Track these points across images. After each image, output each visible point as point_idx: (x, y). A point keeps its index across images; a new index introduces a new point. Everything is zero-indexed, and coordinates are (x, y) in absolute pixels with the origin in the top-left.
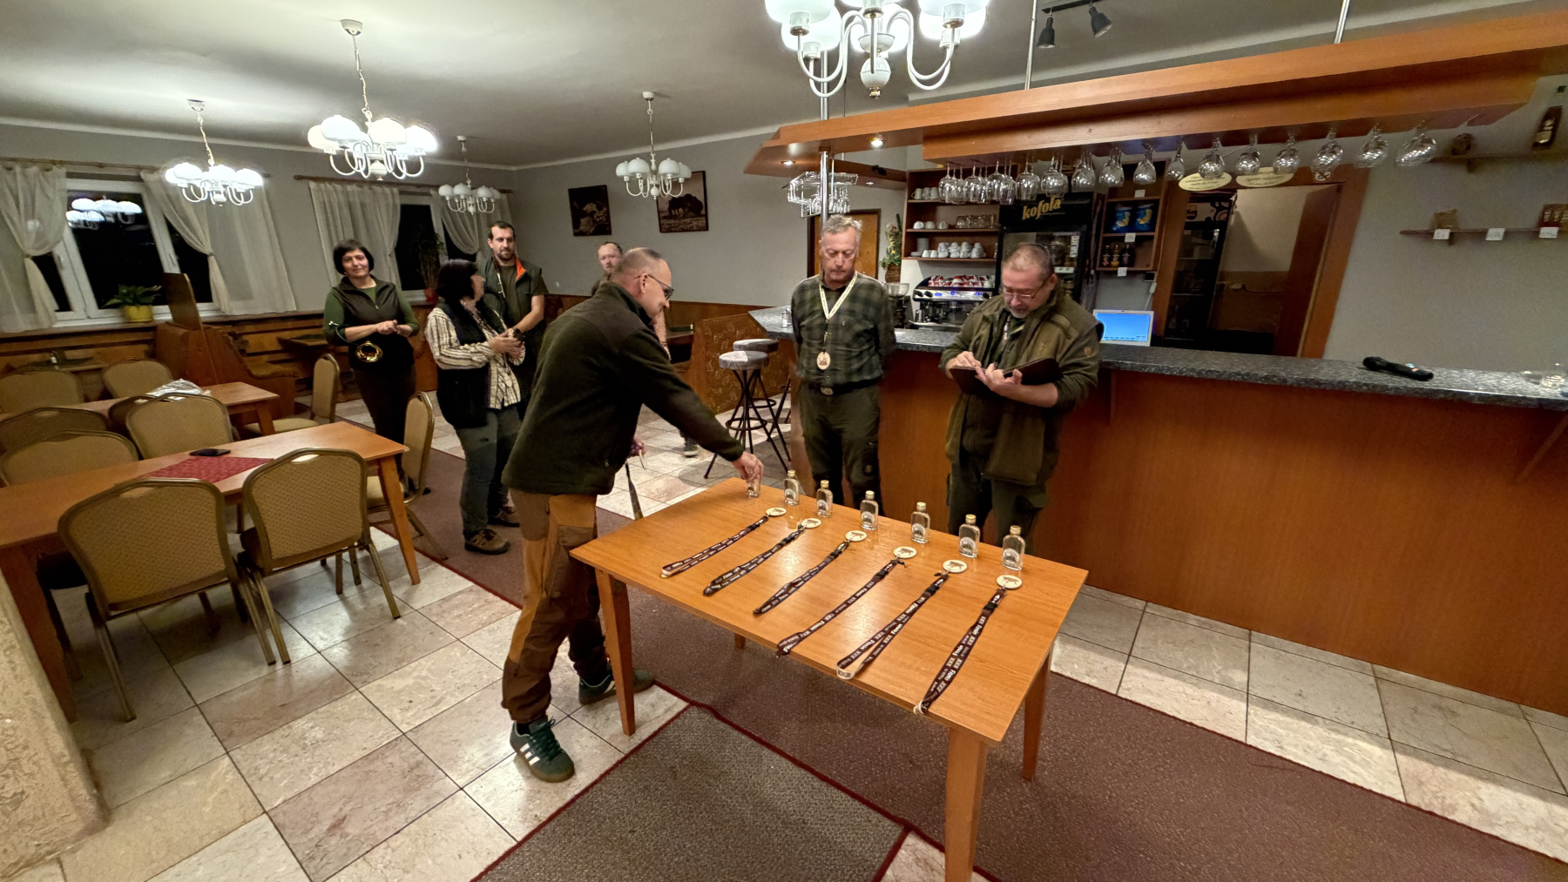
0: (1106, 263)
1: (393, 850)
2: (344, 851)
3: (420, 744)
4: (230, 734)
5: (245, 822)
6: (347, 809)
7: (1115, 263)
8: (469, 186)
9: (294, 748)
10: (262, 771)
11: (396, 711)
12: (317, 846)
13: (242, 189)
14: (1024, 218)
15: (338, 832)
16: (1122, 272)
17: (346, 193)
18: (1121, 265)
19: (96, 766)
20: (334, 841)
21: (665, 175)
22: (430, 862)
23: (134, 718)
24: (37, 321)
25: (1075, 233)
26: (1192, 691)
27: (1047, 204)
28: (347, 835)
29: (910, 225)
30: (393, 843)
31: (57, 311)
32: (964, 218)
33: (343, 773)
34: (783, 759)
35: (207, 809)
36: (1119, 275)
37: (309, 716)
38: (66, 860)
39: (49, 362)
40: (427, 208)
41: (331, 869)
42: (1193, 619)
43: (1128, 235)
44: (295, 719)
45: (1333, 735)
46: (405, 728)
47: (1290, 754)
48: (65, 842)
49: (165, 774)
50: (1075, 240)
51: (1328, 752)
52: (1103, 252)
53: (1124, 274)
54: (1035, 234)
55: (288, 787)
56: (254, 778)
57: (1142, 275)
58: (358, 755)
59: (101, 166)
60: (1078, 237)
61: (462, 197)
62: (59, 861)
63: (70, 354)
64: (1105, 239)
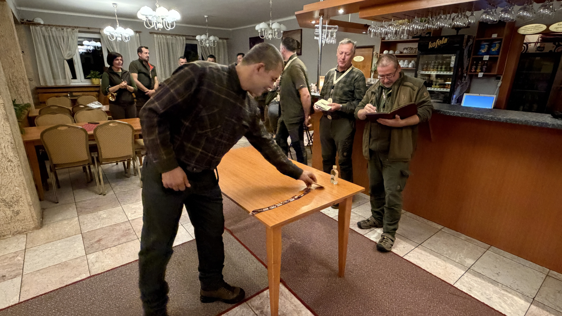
0: (473, 71)
1: (111, 250)
2: (98, 247)
3: (132, 224)
4: (81, 211)
5: (75, 235)
6: (104, 237)
7: (478, 71)
8: (207, 36)
9: (97, 219)
10: (85, 223)
11: (130, 214)
12: (91, 245)
13: (127, 36)
14: (429, 48)
15: (98, 243)
16: (480, 75)
17: (167, 39)
18: (481, 72)
19: (44, 213)
20: (96, 244)
21: (274, 29)
22: (120, 256)
23: (58, 203)
24: (66, 82)
25: (453, 55)
26: (441, 262)
27: (441, 41)
28: (100, 244)
29: (382, 52)
30: (112, 248)
31: (72, 79)
32: (407, 49)
33: (107, 228)
34: (248, 251)
35: (67, 230)
36: (479, 76)
37: (104, 211)
38: (29, 234)
39: (67, 96)
40: (196, 45)
41: (92, 251)
42: (463, 237)
43: (485, 56)
44: (100, 211)
45: (503, 292)
46: (130, 219)
47: (472, 294)
48: (29, 230)
49: (60, 218)
50: (453, 58)
51: (493, 296)
52: (472, 65)
53: (482, 76)
54: (434, 55)
55: (90, 228)
56: (82, 224)
57: (494, 78)
58: (113, 223)
59: (89, 28)
60: (455, 57)
61: (204, 40)
62: (27, 234)
63: (74, 94)
64: (473, 58)
